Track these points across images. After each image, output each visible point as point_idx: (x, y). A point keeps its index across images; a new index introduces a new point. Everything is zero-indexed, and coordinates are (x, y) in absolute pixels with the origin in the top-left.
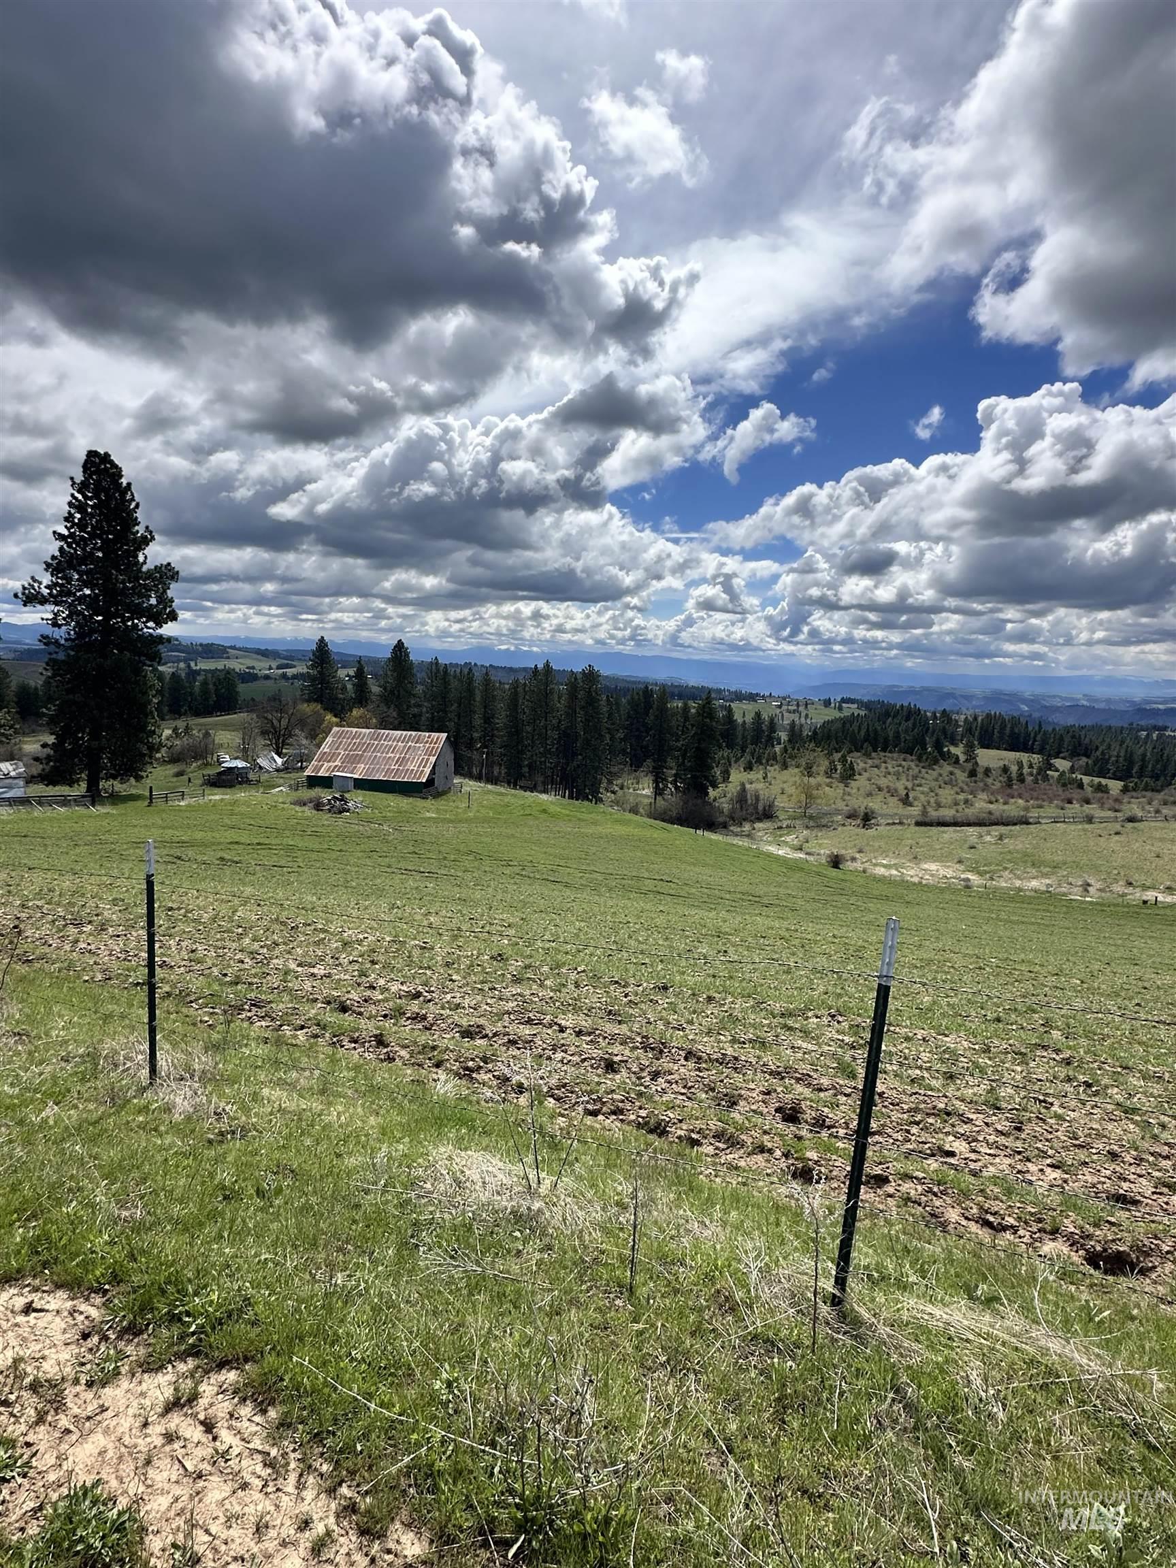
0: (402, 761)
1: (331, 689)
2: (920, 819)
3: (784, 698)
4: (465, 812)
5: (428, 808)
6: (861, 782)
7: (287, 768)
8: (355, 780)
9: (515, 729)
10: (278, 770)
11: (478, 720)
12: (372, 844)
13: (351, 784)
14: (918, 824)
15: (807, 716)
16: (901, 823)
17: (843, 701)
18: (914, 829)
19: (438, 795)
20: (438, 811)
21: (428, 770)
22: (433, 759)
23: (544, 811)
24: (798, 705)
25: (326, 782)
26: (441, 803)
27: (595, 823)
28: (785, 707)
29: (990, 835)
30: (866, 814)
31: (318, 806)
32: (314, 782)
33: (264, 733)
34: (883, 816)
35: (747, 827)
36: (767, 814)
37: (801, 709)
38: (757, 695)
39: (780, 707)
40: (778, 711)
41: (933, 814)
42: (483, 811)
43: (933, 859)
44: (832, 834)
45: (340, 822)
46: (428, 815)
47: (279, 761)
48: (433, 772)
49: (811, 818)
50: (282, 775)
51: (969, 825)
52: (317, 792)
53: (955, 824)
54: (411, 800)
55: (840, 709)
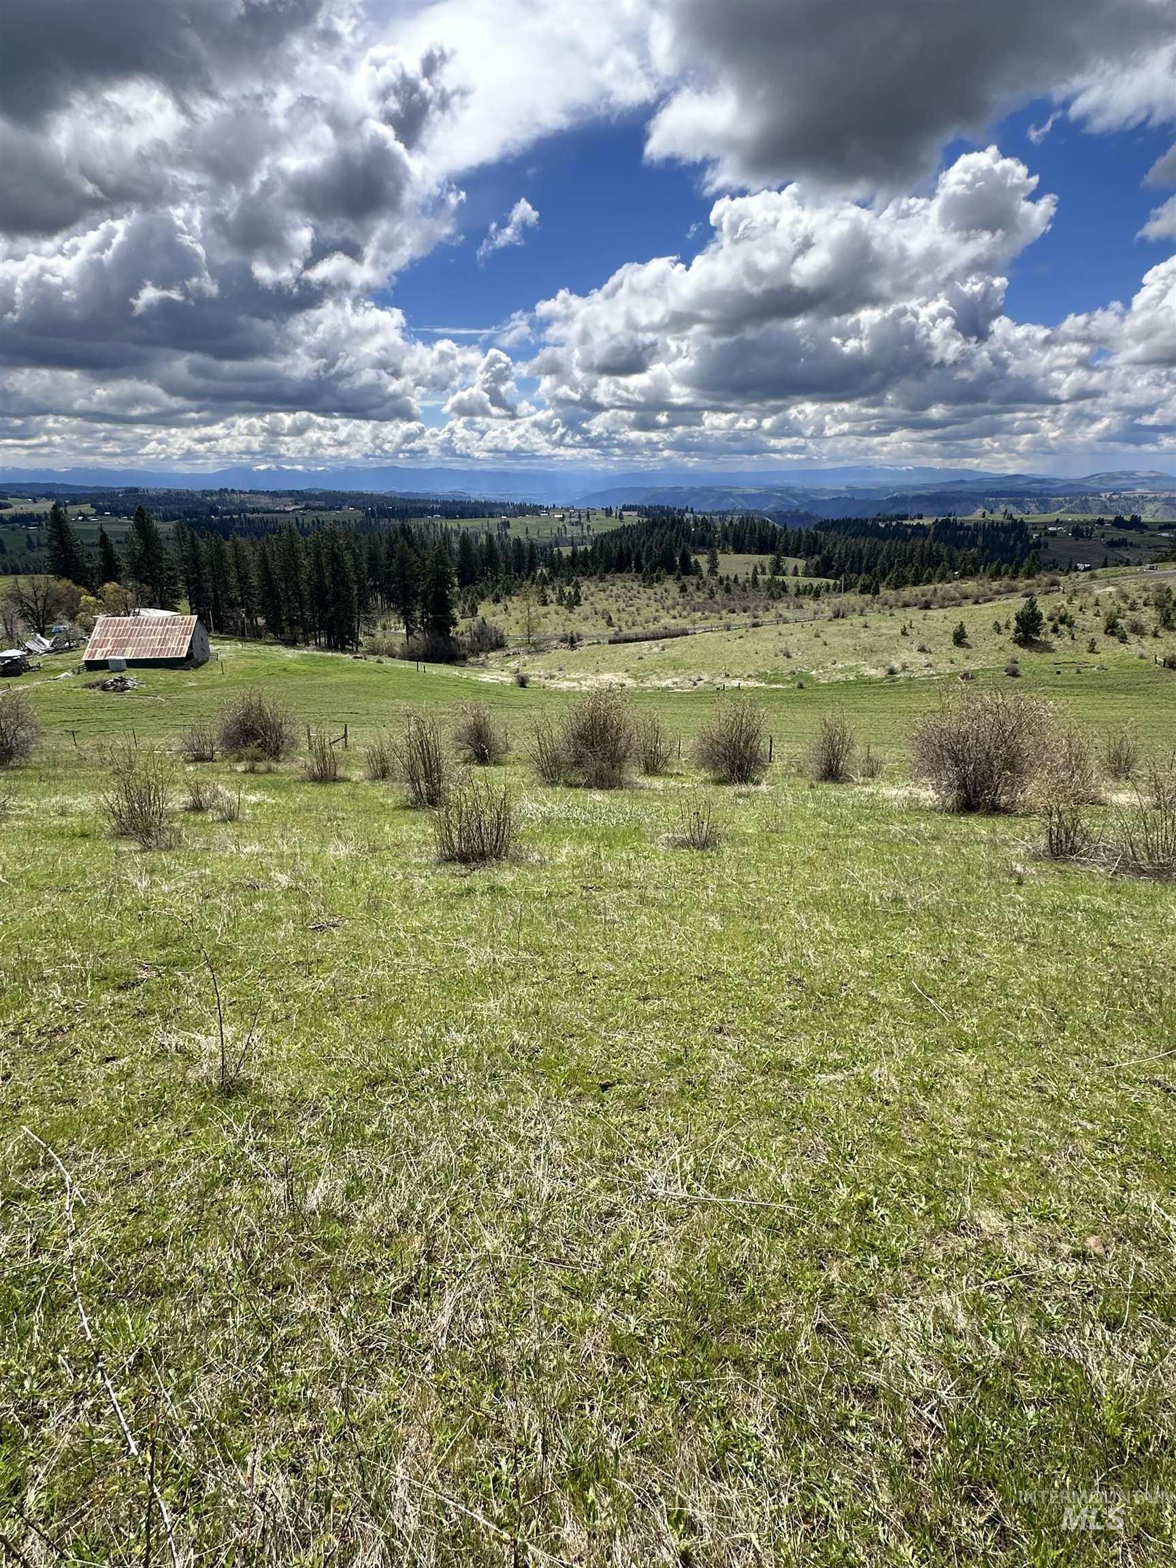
0: (163, 642)
1: (76, 558)
2: (612, 638)
3: (567, 510)
4: (220, 678)
5: (190, 678)
6: (585, 608)
7: (56, 650)
8: (127, 660)
9: (269, 590)
10: (48, 652)
11: (233, 581)
12: (152, 712)
13: (124, 665)
14: (611, 642)
15: (589, 527)
16: (598, 643)
17: (625, 508)
18: (607, 646)
19: (199, 665)
20: (198, 680)
21: (186, 648)
22: (189, 638)
23: (285, 670)
24: (580, 517)
25: (102, 665)
26: (200, 673)
27: (326, 674)
28: (567, 520)
29: (655, 647)
30: (572, 638)
31: (104, 688)
32: (92, 666)
33: (24, 616)
34: (586, 637)
35: (483, 656)
36: (499, 645)
37: (583, 520)
38: (541, 507)
39: (562, 519)
40: (561, 524)
41: (626, 632)
42: (235, 675)
43: (609, 670)
44: (547, 656)
45: (125, 697)
46: (190, 684)
47: (47, 643)
48: (191, 647)
49: (534, 644)
50: (52, 656)
51: (647, 639)
52: (99, 676)
53: (637, 640)
54: (176, 672)
55: (621, 517)
